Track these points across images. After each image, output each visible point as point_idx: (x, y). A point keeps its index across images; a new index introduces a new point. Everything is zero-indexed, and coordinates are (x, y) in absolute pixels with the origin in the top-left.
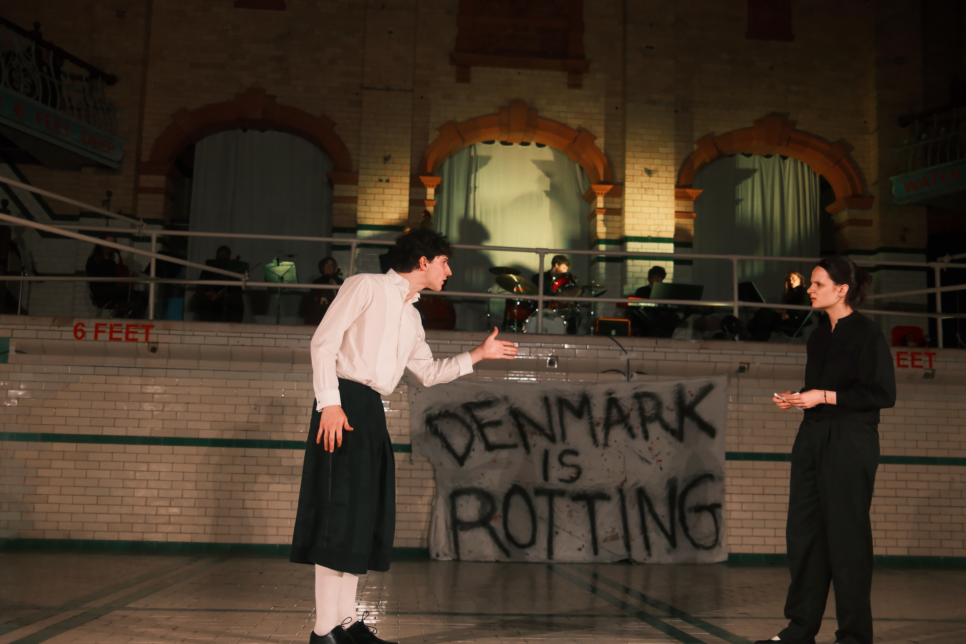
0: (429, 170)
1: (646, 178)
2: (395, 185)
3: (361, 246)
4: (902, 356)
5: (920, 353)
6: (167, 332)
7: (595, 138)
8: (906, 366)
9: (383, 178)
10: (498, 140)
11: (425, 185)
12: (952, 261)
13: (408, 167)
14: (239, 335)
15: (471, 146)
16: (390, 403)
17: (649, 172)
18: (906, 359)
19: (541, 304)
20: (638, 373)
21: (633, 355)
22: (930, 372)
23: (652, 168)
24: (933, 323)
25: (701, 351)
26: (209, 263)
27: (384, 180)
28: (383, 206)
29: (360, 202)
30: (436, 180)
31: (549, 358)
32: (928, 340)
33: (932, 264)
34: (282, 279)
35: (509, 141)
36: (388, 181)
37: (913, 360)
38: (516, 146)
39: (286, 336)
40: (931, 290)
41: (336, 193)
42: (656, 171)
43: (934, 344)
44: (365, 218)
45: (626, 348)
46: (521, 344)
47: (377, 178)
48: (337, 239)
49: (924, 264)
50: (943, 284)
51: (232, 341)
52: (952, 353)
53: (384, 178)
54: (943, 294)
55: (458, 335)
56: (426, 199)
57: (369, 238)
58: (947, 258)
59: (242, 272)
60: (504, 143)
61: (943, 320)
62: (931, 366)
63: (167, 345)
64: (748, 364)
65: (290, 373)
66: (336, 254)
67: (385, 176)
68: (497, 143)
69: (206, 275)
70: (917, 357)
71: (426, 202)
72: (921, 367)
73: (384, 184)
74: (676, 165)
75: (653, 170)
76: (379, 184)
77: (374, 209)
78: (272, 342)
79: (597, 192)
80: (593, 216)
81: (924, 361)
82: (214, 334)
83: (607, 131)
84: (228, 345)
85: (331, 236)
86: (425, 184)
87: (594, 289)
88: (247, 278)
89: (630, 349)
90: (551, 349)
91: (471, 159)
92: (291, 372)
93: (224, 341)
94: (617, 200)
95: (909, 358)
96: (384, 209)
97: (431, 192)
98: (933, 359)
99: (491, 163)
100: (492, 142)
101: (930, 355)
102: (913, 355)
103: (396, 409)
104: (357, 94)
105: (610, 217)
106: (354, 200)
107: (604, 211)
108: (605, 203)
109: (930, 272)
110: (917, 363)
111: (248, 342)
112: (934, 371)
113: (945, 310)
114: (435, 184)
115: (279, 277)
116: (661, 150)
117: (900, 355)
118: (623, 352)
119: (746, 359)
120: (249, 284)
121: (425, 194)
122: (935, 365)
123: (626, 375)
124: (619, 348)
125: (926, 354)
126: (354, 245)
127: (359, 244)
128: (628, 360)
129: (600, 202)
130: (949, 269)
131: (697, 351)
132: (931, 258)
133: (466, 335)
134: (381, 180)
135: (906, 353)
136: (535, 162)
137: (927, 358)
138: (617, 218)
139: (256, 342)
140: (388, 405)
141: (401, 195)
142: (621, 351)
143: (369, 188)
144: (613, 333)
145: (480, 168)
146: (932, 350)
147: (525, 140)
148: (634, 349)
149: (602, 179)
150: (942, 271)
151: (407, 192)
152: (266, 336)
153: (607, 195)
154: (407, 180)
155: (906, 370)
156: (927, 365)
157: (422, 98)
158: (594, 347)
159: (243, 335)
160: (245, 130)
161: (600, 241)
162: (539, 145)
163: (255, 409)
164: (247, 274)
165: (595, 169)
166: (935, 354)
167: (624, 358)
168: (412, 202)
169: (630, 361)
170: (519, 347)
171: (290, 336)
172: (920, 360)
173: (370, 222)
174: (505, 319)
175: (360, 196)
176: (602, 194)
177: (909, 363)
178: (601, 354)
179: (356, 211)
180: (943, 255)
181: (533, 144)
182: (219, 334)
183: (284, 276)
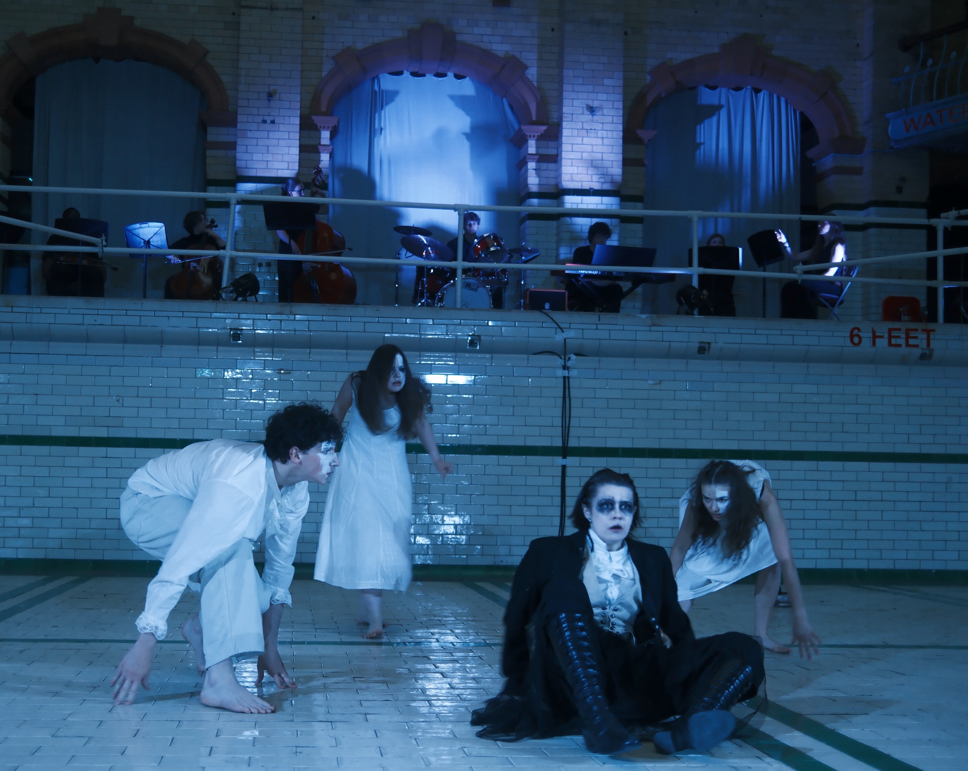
0: (324, 108)
1: (587, 117)
2: (282, 127)
3: (242, 202)
4: (894, 334)
5: (916, 330)
6: (10, 309)
7: (526, 67)
8: (900, 345)
9: (266, 118)
10: (407, 71)
11: (319, 128)
12: (960, 218)
13: (298, 105)
14: (96, 312)
15: (373, 79)
16: (279, 392)
17: (592, 110)
18: (899, 337)
19: (459, 272)
20: (576, 354)
21: (570, 334)
22: (927, 352)
23: (596, 104)
24: (932, 293)
25: (653, 328)
26: (59, 224)
27: (269, 122)
28: (268, 153)
29: (239, 148)
30: (332, 121)
31: (470, 338)
32: (926, 313)
33: (934, 221)
34: (148, 243)
35: (420, 72)
36: (273, 122)
37: (908, 337)
38: (430, 78)
39: (152, 313)
40: (931, 254)
41: (211, 138)
42: (601, 108)
43: (933, 318)
44: (246, 168)
45: (562, 326)
46: (436, 321)
47: (260, 119)
48: (213, 194)
49: (924, 221)
50: (946, 246)
51: (89, 320)
52: (956, 329)
53: (269, 119)
54: (947, 259)
55: (359, 310)
56: (320, 144)
57: (251, 192)
58: (953, 213)
59: (97, 235)
60: (414, 74)
61: (945, 289)
62: (928, 345)
63: (10, 325)
64: (709, 343)
65: (159, 357)
66: (212, 213)
67: (269, 116)
68: (406, 74)
69: (55, 240)
70: (912, 334)
71: (320, 148)
72: (917, 346)
73: (268, 126)
74: (624, 101)
75: (596, 107)
76: (263, 126)
77: (256, 157)
78: (135, 321)
79: (528, 134)
80: (522, 164)
81: (921, 339)
82: (66, 311)
83: (540, 59)
84: (83, 324)
85: (205, 191)
86: (319, 125)
87: (525, 253)
88: (104, 243)
89: (568, 326)
90: (473, 327)
91: (374, 93)
92: (161, 357)
93: (78, 319)
94: (552, 144)
95: (903, 336)
96: (270, 157)
97: (325, 136)
98: (932, 336)
99: (398, 99)
100: (400, 73)
101: (928, 332)
102: (907, 331)
103: (286, 400)
104: (234, 14)
105: (544, 165)
106: (232, 146)
107: (537, 157)
108: (537, 148)
109: (932, 231)
110: (911, 342)
111: (107, 320)
112: (932, 350)
113: (948, 277)
114: (331, 125)
115: (145, 241)
116: (607, 82)
117: (892, 332)
118: (558, 330)
119: (706, 338)
120: (106, 249)
121: (320, 138)
122: (933, 344)
123: (563, 357)
124: (554, 325)
125: (923, 330)
126: (233, 201)
127: (239, 200)
128: (565, 339)
129: (532, 148)
130: (954, 228)
131: (648, 328)
132: (934, 213)
133: (370, 310)
134: (264, 122)
135: (899, 330)
136: (452, 97)
137: (924, 336)
138: (551, 166)
139: (117, 320)
140: (277, 395)
141: (289, 139)
142: (556, 328)
143: (250, 131)
144: (547, 306)
145: (387, 104)
146: (931, 326)
147: (440, 70)
148: (573, 326)
149: (534, 118)
150: (946, 229)
151: (297, 136)
152: (129, 313)
153: (540, 139)
154: (297, 121)
155: (898, 349)
156: (924, 344)
157: (313, 18)
158: (524, 324)
159: (100, 312)
160: (97, 60)
161: (532, 195)
162: (458, 77)
163: (118, 401)
164: (104, 238)
165: (526, 106)
166: (934, 331)
167: (559, 337)
168: (303, 149)
169: (567, 341)
170: (433, 324)
171: (157, 314)
172: (916, 338)
173: (253, 173)
174: (416, 291)
175: (239, 141)
176: (534, 136)
177: (902, 341)
178: (533, 332)
179: (235, 159)
180: (948, 210)
181: (450, 75)
182: (72, 311)
183: (151, 240)
